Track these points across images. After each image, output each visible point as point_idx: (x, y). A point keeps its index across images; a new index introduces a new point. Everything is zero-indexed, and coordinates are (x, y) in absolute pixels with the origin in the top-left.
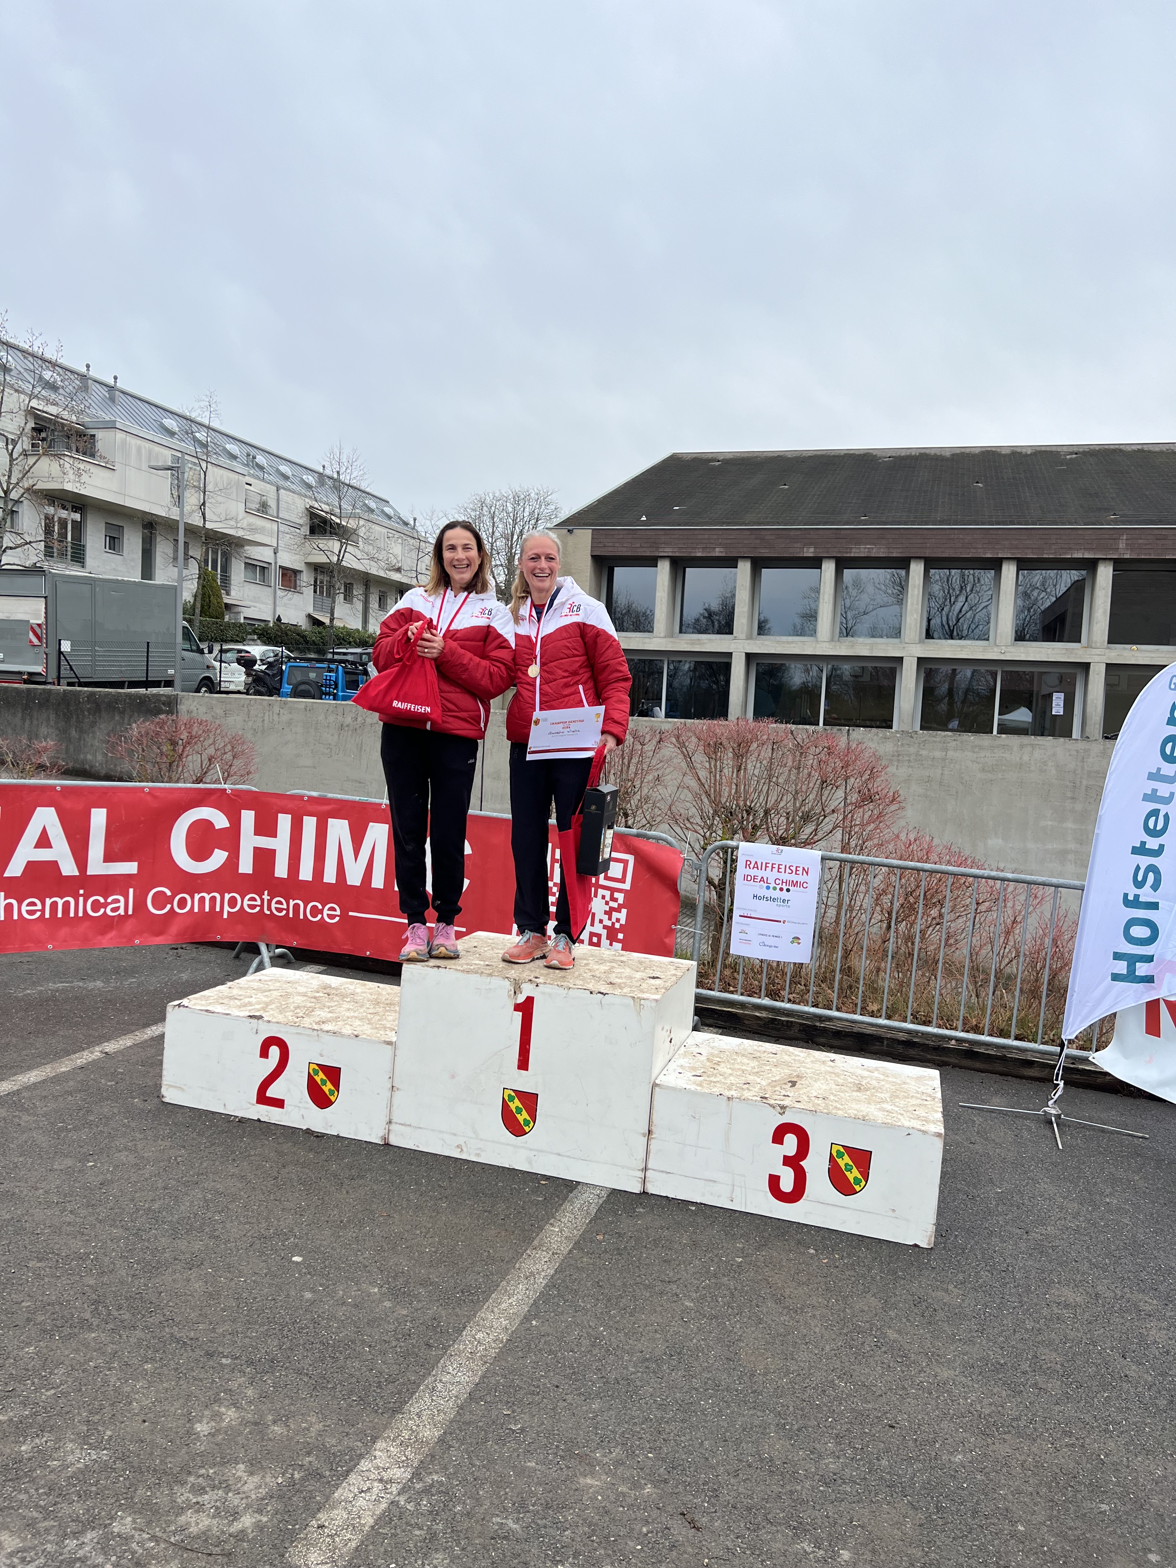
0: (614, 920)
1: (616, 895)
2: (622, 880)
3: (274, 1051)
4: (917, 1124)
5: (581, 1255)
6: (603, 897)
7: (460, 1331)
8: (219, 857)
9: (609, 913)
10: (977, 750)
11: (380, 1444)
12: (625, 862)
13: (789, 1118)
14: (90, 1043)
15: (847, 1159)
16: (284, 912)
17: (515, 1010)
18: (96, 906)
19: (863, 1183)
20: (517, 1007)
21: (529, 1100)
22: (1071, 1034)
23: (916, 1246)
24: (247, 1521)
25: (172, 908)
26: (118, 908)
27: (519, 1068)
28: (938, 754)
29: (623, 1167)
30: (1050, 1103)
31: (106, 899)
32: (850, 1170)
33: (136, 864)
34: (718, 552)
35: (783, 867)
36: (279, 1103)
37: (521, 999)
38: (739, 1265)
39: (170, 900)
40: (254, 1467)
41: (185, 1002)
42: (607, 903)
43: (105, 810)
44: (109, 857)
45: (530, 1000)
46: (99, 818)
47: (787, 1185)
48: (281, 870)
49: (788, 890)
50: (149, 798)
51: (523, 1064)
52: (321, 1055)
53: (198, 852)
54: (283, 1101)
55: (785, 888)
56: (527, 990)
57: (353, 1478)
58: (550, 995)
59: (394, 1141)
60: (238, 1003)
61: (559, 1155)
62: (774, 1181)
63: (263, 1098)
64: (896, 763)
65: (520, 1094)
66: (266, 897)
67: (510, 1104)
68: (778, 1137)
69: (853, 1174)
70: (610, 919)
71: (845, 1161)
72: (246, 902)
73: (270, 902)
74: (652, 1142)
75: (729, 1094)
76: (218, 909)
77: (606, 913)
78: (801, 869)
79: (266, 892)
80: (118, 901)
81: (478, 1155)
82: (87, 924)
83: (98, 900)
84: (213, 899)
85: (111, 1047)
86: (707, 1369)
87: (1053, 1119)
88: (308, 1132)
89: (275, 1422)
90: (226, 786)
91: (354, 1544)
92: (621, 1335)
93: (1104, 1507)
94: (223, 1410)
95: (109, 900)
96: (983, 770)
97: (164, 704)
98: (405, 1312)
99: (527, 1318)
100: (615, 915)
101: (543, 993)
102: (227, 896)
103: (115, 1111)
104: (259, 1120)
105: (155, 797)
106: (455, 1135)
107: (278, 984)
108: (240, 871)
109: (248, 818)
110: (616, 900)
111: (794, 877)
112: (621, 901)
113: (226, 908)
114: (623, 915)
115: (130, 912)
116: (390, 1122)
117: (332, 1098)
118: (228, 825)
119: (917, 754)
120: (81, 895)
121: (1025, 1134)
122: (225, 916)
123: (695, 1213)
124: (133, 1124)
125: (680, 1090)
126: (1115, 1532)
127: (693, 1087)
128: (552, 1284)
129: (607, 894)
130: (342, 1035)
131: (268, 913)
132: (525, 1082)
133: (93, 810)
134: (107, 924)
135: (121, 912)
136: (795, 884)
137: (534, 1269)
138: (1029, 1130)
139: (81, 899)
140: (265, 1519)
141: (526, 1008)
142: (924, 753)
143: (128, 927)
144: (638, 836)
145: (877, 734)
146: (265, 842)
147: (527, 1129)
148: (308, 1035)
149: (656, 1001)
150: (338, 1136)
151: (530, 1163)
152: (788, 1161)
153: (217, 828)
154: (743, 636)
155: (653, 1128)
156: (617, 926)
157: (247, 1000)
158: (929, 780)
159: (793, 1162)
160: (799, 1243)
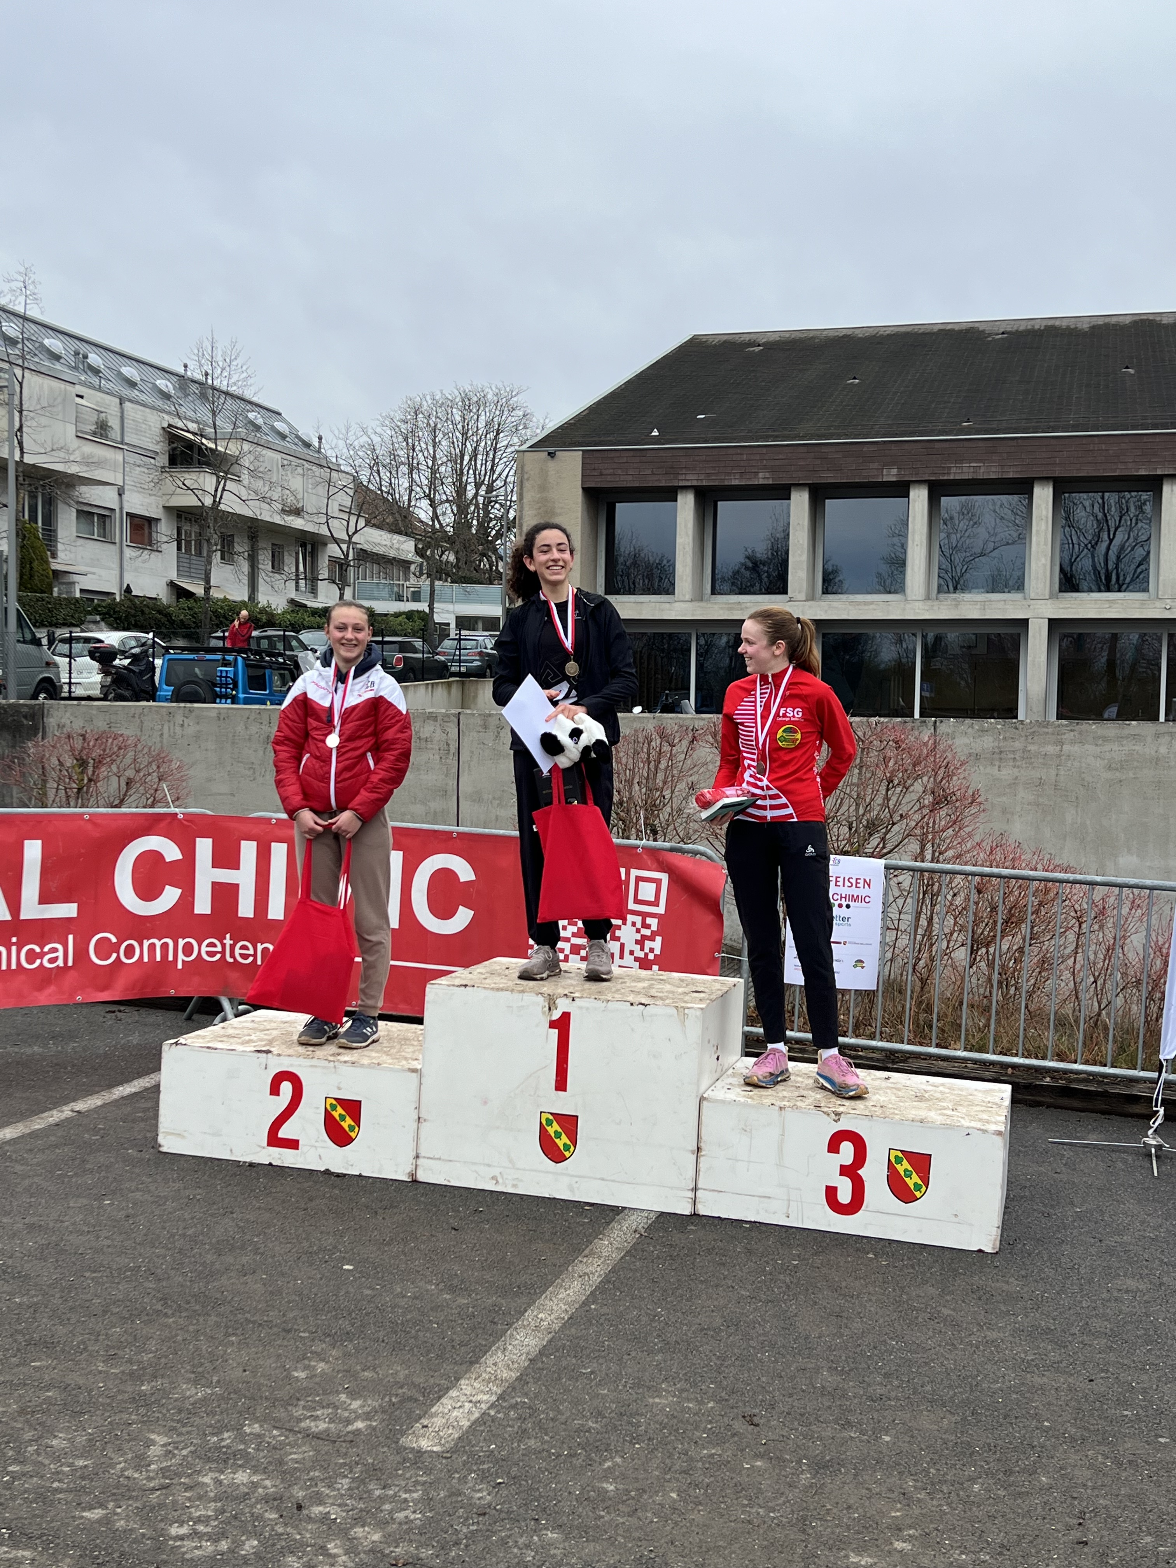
0: (647, 950)
1: (649, 921)
2: (656, 903)
3: (286, 1088)
4: (979, 1125)
5: (633, 1259)
6: (634, 924)
7: (522, 1313)
8: (170, 896)
9: (640, 943)
10: (1100, 742)
11: (463, 1382)
12: (658, 882)
13: (844, 1125)
14: (58, 1103)
15: (906, 1164)
16: (251, 959)
17: (550, 1027)
18: (32, 956)
19: (924, 1188)
20: (553, 1024)
21: (569, 1123)
22: (1169, 1054)
23: (980, 1251)
24: (360, 1425)
25: (118, 957)
26: (56, 959)
27: (557, 1089)
28: (1051, 749)
29: (672, 1188)
30: (1150, 1132)
31: (42, 948)
32: (910, 1176)
33: (75, 905)
34: (763, 478)
35: (841, 880)
36: (293, 1144)
37: (556, 1015)
38: (796, 1266)
39: (116, 948)
40: (353, 1394)
41: (182, 1040)
42: (638, 931)
43: (39, 842)
44: (45, 898)
45: (566, 1016)
46: (33, 850)
47: (845, 1196)
48: (246, 908)
49: (848, 906)
50: (89, 826)
51: (561, 1084)
52: (339, 1088)
53: (147, 891)
54: (297, 1142)
55: (844, 904)
56: (563, 1006)
57: (444, 1400)
58: (587, 1009)
59: (422, 1177)
60: (240, 1041)
61: (603, 1179)
62: (831, 1193)
63: (274, 1140)
64: (997, 763)
65: (559, 1118)
66: (228, 941)
67: (549, 1128)
68: (834, 1146)
69: (913, 1180)
70: (642, 949)
71: (904, 1167)
72: (204, 949)
73: (232, 947)
74: (702, 1160)
75: (782, 1104)
76: (171, 958)
77: (637, 942)
78: (861, 881)
79: (228, 936)
80: (55, 950)
81: (514, 1186)
82: (22, 977)
83: (32, 950)
84: (165, 946)
85: (81, 1106)
86: (765, 1334)
87: (1153, 1150)
88: (327, 1172)
89: (363, 1370)
90: (177, 810)
91: (456, 1436)
92: (679, 1314)
93: (1126, 1413)
94: (313, 1363)
95: (46, 949)
96: (1110, 768)
97: (25, 717)
98: (466, 1301)
99: (585, 1303)
100: (648, 944)
101: (580, 1008)
102: (181, 942)
103: (112, 1160)
104: (270, 1164)
105: (95, 825)
106: (489, 1165)
107: (273, 1024)
108: (196, 911)
109: (204, 847)
110: (648, 927)
111: (854, 891)
112: (654, 927)
113: (181, 956)
114: (657, 945)
115: (70, 963)
116: (417, 1157)
117: (353, 1135)
118: (180, 857)
119: (1024, 751)
120: (14, 944)
121: (1120, 1165)
122: (180, 966)
123: (750, 1229)
124: (137, 1170)
125: (730, 1103)
126: (1132, 1427)
127: (742, 1100)
128: (606, 1280)
129: (638, 920)
130: (362, 1066)
131: (231, 960)
132: (564, 1104)
133: (26, 842)
134: (45, 977)
135: (60, 963)
136: (855, 899)
137: (587, 1271)
138: (1125, 1162)
139: (14, 948)
140: (374, 1424)
141: (562, 1024)
142: (1032, 748)
143: (70, 979)
144: (672, 850)
145: (972, 726)
146: (225, 876)
147: (567, 1154)
148: (324, 1067)
149: (702, 1009)
150: (360, 1176)
151: (571, 1189)
152: (845, 1171)
153: (168, 860)
154: (802, 596)
155: (702, 1145)
156: (651, 956)
157: (247, 1038)
158: (1041, 783)
159: (850, 1171)
160: (858, 1250)
